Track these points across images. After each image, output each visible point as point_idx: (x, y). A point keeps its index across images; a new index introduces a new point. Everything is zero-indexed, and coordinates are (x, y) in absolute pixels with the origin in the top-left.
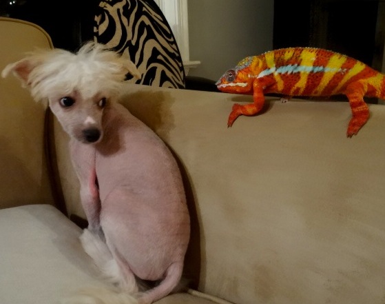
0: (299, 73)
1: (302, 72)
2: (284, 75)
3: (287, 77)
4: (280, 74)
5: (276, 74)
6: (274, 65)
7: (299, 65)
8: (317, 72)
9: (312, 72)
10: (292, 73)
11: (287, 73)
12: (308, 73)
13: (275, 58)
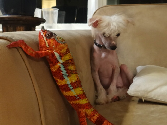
0: (64, 79)
1: (65, 80)
2: (60, 70)
3: (60, 73)
4: (60, 67)
5: (59, 64)
6: (64, 62)
7: (68, 76)
8: (69, 87)
9: (68, 85)
10: (63, 75)
11: (62, 72)
12: (67, 83)
13: (68, 60)
